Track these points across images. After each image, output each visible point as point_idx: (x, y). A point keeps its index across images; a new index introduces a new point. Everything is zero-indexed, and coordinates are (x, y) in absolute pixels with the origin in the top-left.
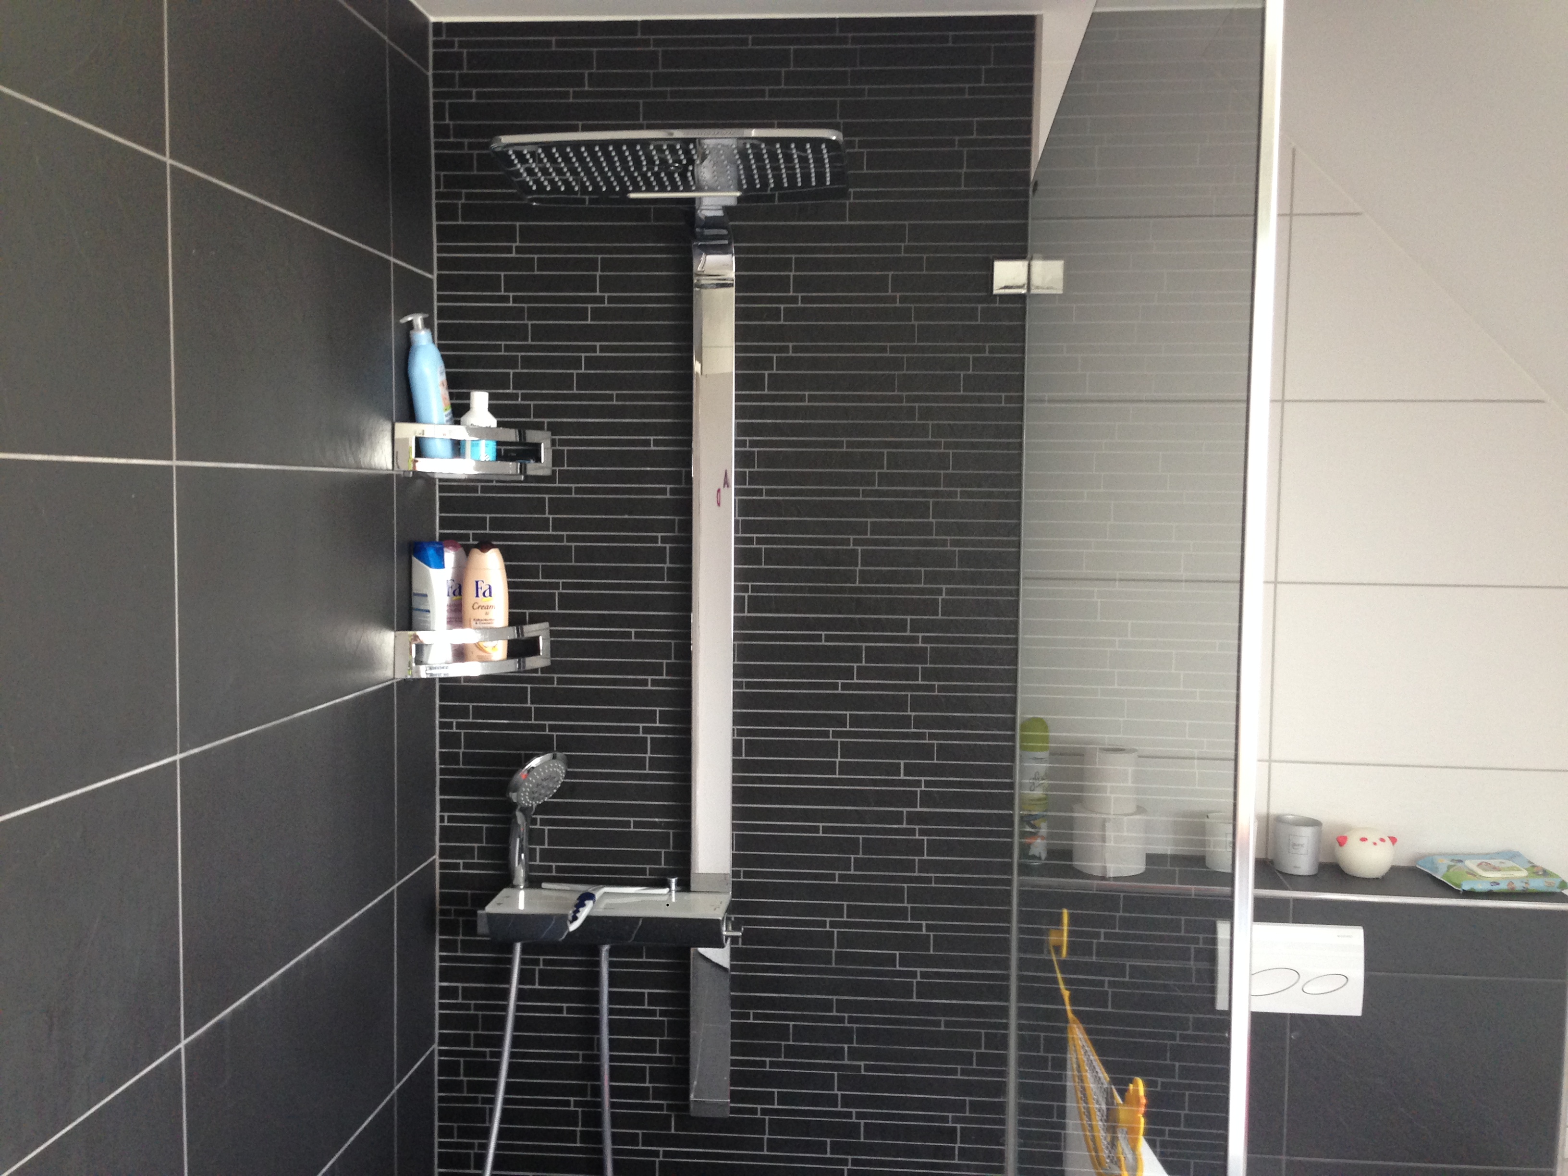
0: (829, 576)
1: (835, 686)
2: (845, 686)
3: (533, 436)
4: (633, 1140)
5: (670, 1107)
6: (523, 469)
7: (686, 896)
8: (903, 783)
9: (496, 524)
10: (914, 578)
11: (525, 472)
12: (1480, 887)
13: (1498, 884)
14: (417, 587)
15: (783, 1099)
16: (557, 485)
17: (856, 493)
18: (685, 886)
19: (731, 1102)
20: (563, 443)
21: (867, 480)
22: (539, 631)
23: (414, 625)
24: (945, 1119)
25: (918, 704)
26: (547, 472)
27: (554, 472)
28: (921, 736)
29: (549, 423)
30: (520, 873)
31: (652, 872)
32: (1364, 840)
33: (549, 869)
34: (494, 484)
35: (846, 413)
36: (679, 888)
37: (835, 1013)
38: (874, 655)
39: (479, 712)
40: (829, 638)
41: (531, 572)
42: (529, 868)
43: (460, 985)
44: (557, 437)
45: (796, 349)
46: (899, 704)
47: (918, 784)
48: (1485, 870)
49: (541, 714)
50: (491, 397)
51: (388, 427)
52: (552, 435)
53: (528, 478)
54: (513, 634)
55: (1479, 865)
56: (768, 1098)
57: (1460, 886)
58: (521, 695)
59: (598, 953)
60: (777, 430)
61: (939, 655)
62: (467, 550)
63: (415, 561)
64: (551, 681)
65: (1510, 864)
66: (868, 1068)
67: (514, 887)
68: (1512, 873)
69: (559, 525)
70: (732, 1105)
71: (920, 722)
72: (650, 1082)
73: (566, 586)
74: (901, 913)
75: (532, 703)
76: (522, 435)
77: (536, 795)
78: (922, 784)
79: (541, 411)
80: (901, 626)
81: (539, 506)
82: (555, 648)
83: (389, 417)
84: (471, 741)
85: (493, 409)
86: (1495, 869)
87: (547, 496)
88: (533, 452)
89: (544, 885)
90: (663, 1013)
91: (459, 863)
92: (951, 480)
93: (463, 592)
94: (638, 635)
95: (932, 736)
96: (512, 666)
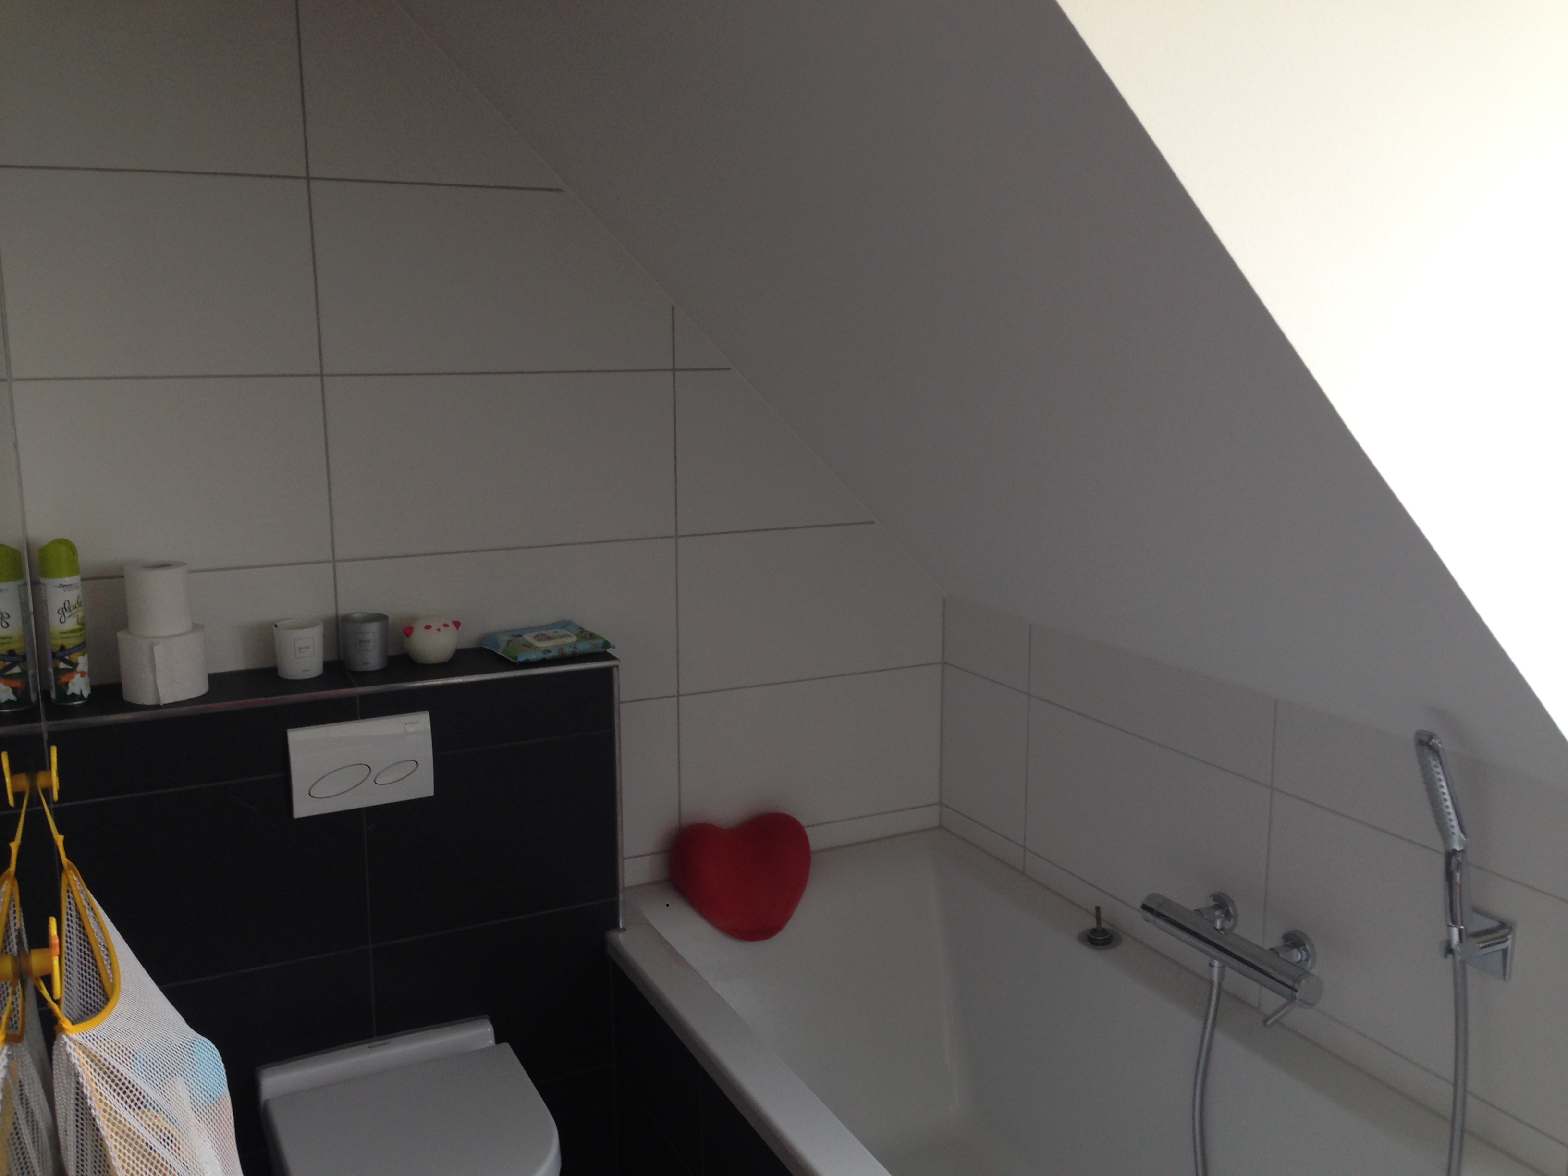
12: (533, 656)
13: (550, 652)
32: (428, 627)
48: (540, 640)
55: (536, 637)
57: (516, 658)
65: (564, 632)
68: (563, 640)
86: (549, 638)
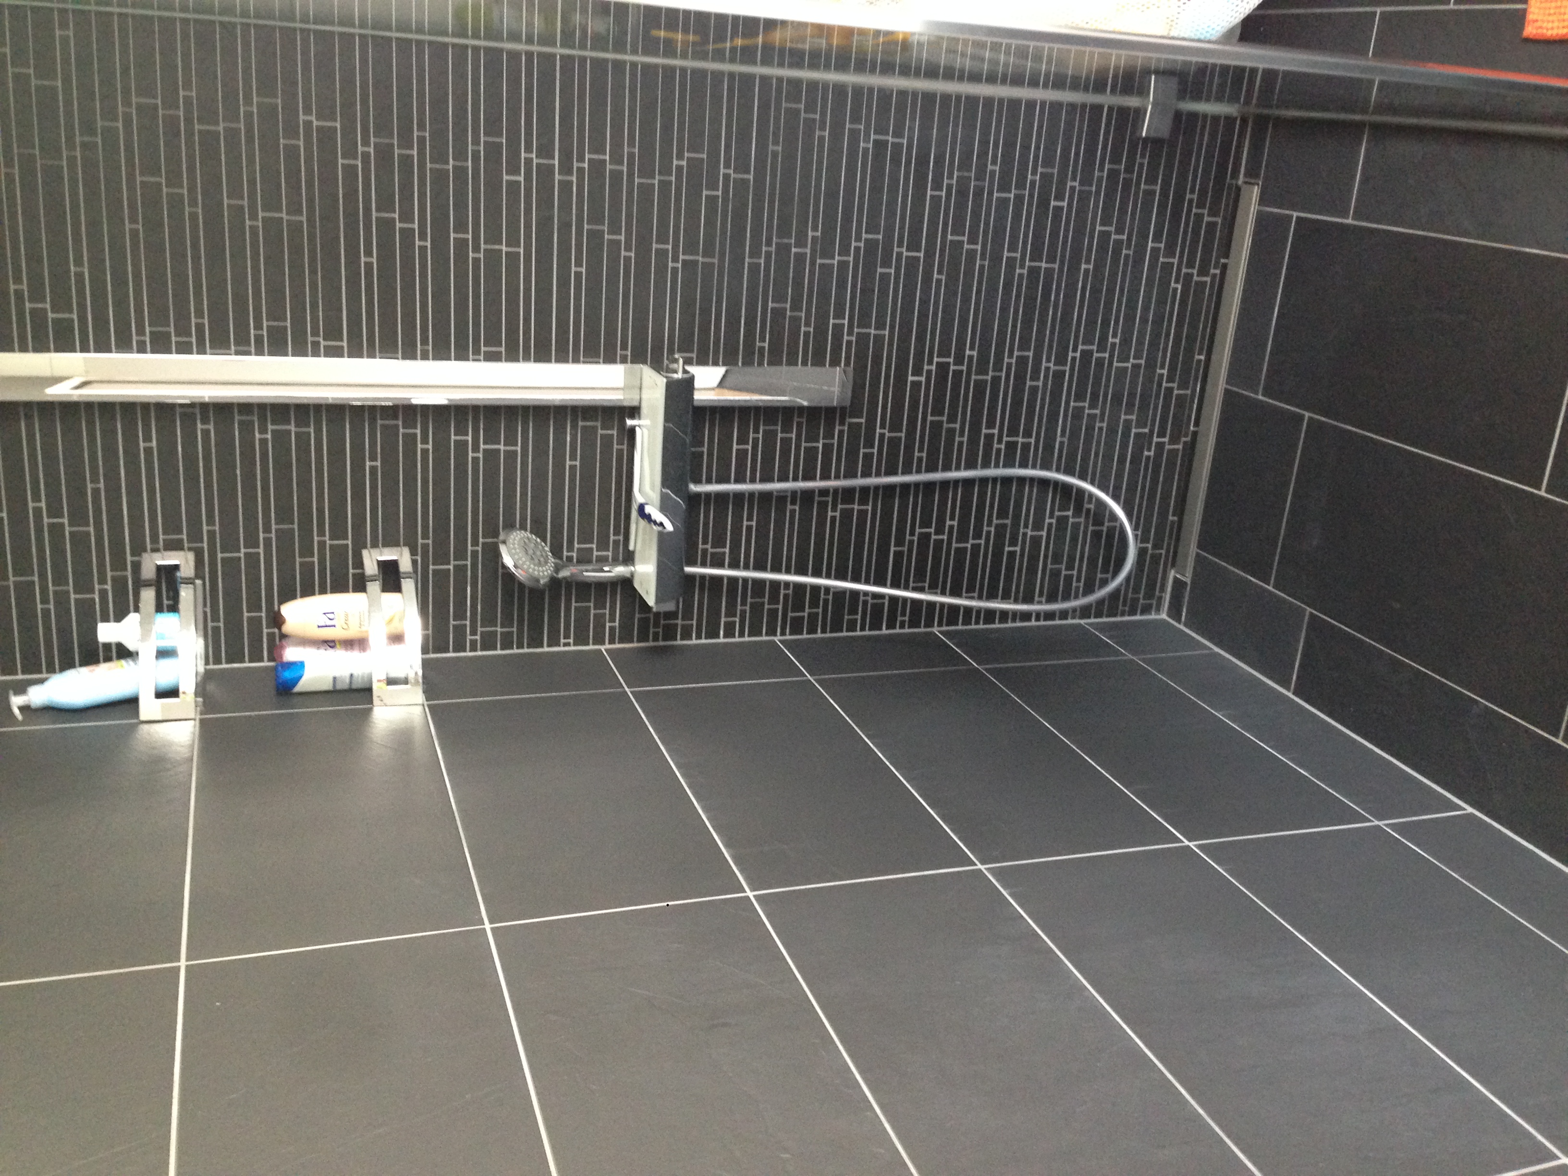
0: (296, 250)
1: (423, 249)
2: (423, 237)
3: (148, 572)
4: (868, 457)
5: (842, 423)
6: (189, 581)
7: (644, 410)
8: (528, 178)
9: (254, 606)
10: (292, 153)
11: (190, 578)
14: (327, 686)
15: (839, 314)
16: (205, 545)
17: (194, 217)
18: (634, 411)
19: (840, 366)
20: (154, 538)
21: (176, 203)
22: (371, 559)
23: (368, 686)
24: (866, 150)
25: (440, 156)
26: (191, 556)
27: (190, 549)
28: (476, 155)
29: (133, 555)
30: (620, 570)
31: (620, 443)
33: (616, 543)
34: (208, 610)
35: (94, 225)
36: (636, 415)
37: (762, 261)
38: (385, 203)
39: (460, 615)
40: (369, 253)
41: (307, 569)
42: (616, 562)
43: (723, 620)
44: (149, 547)
45: (18, 280)
46: (440, 177)
47: (529, 161)
49: (461, 554)
50: (106, 619)
51: (145, 727)
52: (145, 551)
53: (199, 574)
54: (374, 587)
56: (838, 328)
58: (441, 577)
59: (698, 495)
60: (121, 303)
61: (383, 128)
62: (283, 636)
63: (298, 688)
64: (425, 547)
66: (815, 229)
67: (632, 575)
69: (252, 541)
70: (843, 365)
71: (460, 154)
72: (818, 441)
73: (321, 533)
74: (665, 186)
75: (449, 563)
76: (147, 584)
77: (542, 559)
78: (529, 156)
79: (119, 562)
80: (350, 171)
81: (231, 565)
82: (391, 542)
83: (133, 727)
84: (489, 620)
85: (120, 617)
87: (219, 555)
88: (168, 574)
89: (631, 548)
90: (756, 431)
91: (610, 627)
92: (171, 102)
93: (330, 639)
94: (373, 458)
95: (476, 142)
96: (408, 585)
